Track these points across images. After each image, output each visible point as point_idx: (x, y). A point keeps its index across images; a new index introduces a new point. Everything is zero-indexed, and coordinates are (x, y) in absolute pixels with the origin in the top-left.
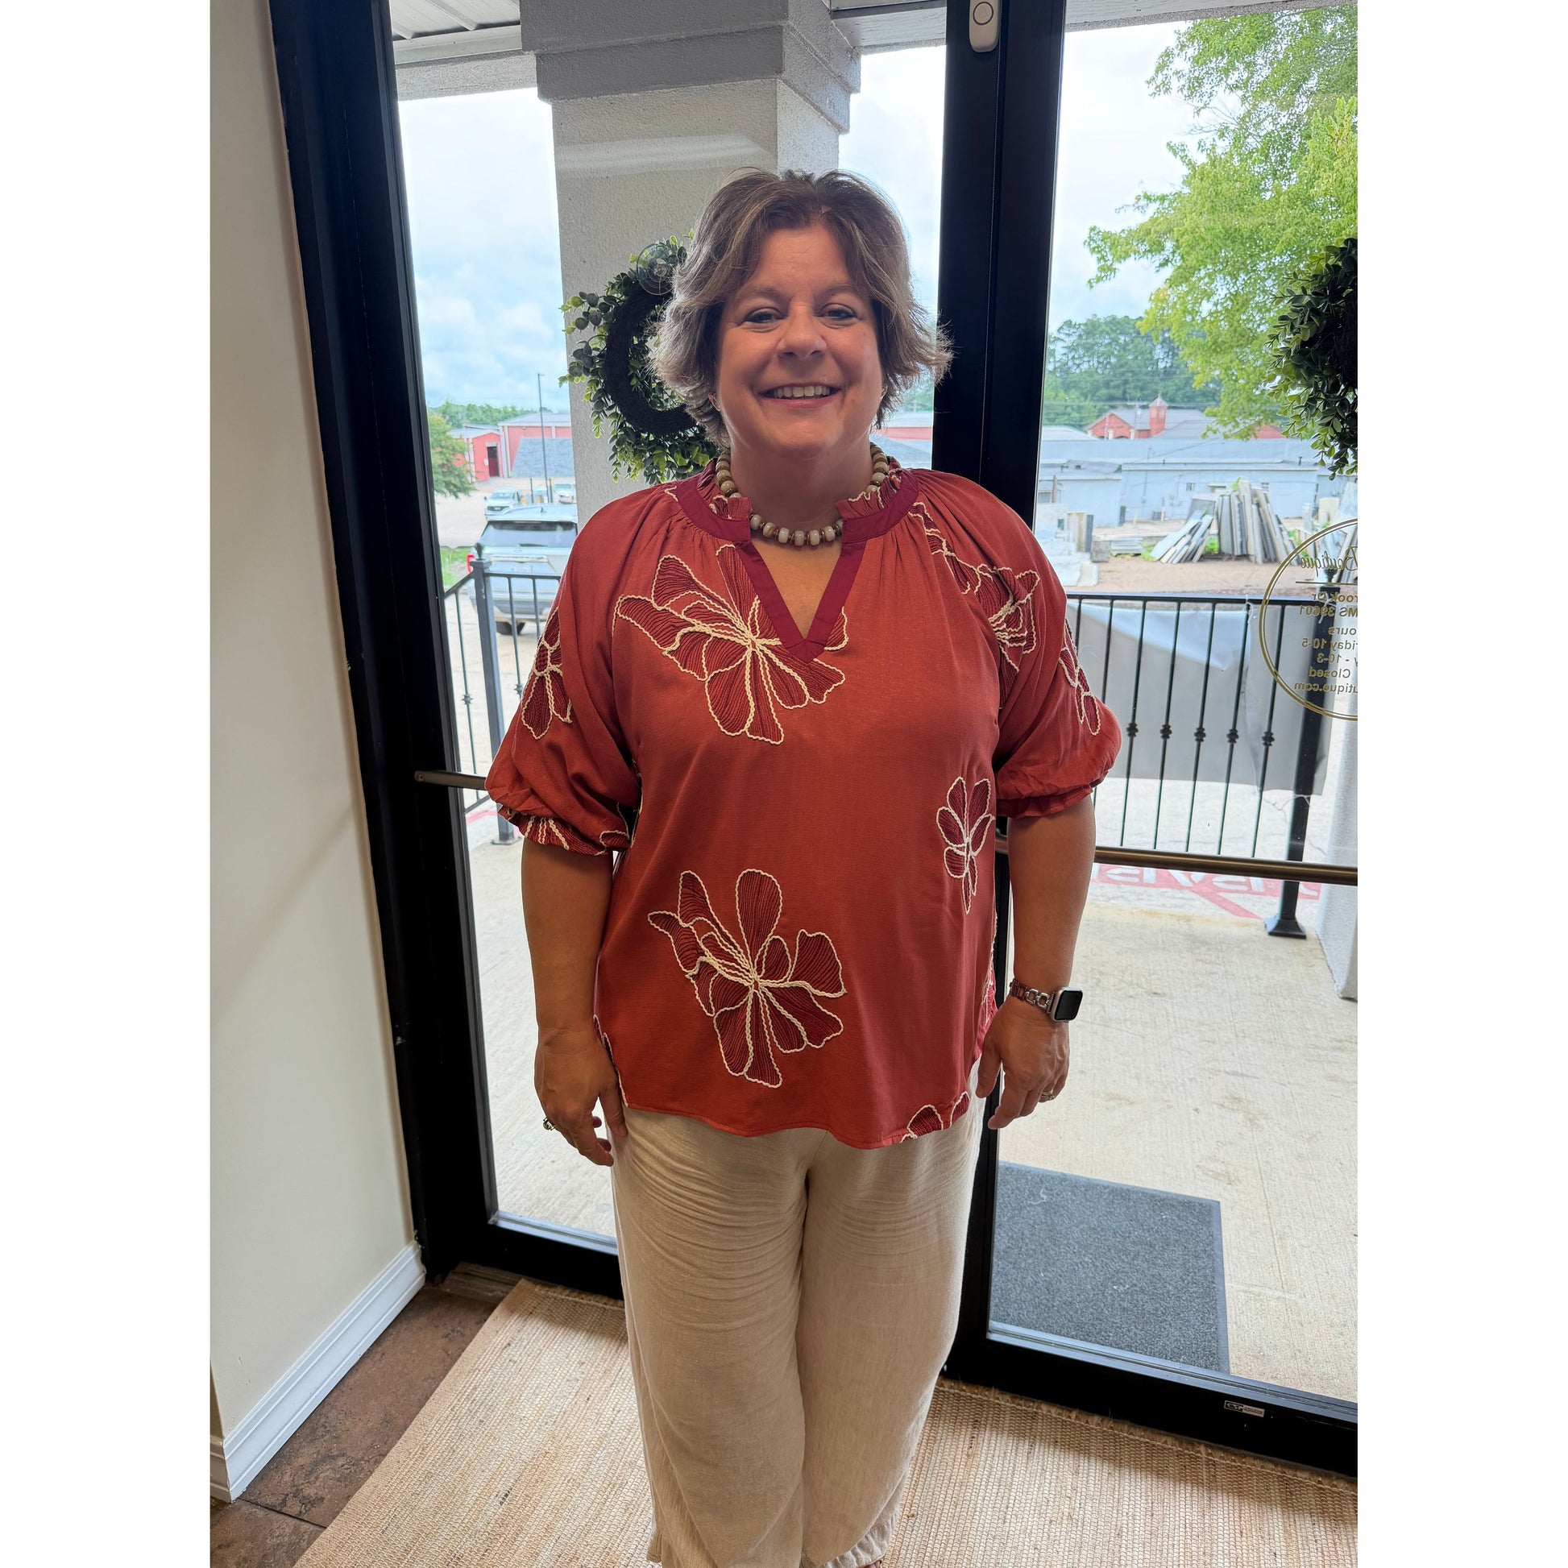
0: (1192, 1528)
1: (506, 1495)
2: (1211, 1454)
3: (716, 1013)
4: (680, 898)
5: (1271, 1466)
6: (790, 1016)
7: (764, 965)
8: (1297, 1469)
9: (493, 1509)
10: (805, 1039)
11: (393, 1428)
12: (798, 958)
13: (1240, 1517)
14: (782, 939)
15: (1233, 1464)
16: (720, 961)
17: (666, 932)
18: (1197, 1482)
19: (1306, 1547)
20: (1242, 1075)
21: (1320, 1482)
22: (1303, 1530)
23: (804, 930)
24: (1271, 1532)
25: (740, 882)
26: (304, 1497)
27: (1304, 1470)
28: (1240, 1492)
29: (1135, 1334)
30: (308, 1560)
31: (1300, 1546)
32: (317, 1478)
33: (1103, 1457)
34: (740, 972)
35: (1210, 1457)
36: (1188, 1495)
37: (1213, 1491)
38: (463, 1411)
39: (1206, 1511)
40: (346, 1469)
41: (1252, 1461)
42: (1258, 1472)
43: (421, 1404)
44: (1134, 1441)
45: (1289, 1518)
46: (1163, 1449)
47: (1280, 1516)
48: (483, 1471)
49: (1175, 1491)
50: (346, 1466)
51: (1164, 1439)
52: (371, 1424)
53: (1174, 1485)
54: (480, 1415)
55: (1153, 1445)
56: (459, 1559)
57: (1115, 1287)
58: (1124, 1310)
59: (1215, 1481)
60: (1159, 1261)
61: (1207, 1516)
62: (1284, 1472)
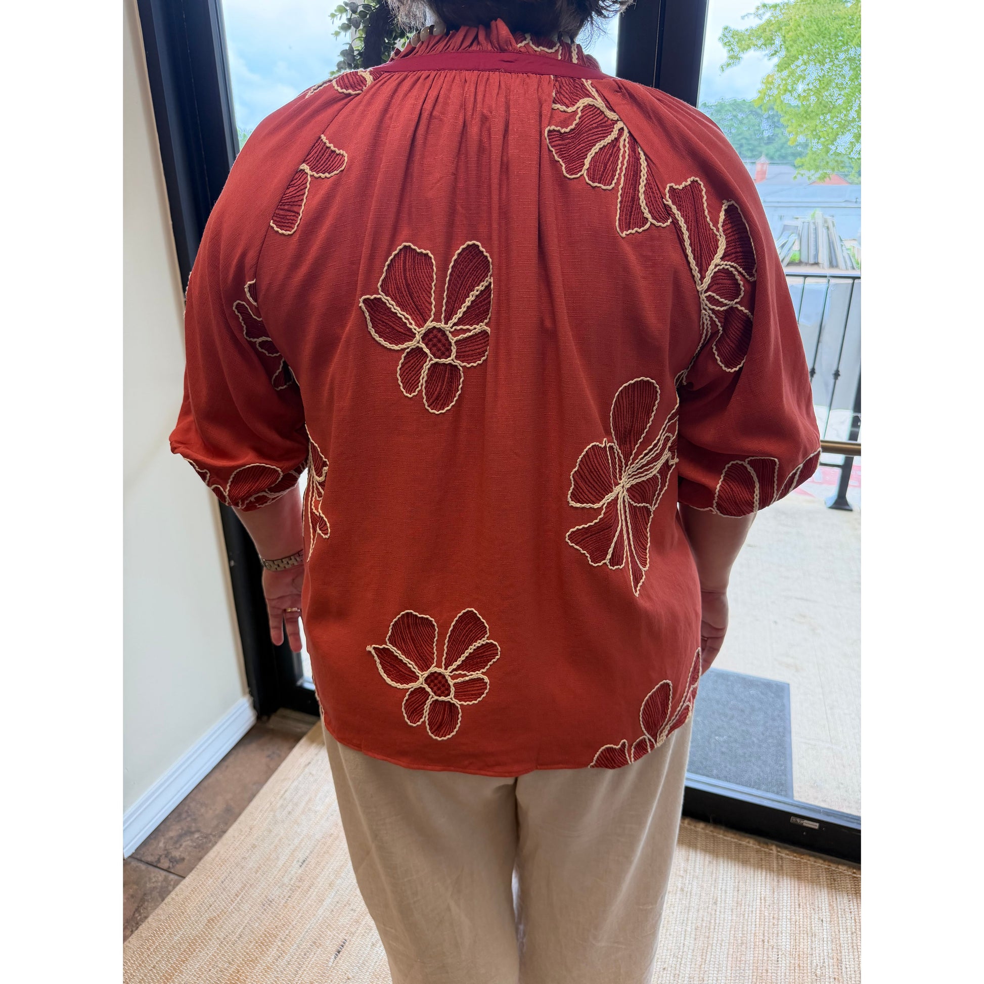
0: (765, 900)
1: (304, 861)
2: (779, 852)
5: (821, 861)
8: (839, 864)
9: (295, 870)
11: (231, 815)
13: (799, 895)
15: (795, 859)
18: (770, 869)
19: (844, 916)
20: (808, 601)
21: (854, 873)
22: (842, 905)
24: (820, 906)
26: (172, 857)
27: (844, 864)
28: (798, 876)
30: (173, 899)
31: (840, 916)
32: (181, 845)
33: (706, 850)
35: (779, 854)
36: (763, 878)
37: (781, 876)
38: (278, 805)
39: (776, 889)
40: (200, 840)
41: (808, 858)
42: (811, 865)
43: (250, 800)
44: (727, 840)
45: (832, 896)
46: (747, 847)
47: (826, 895)
48: (289, 845)
49: (754, 875)
50: (200, 838)
51: (747, 840)
52: (217, 812)
53: (754, 871)
54: (289, 808)
55: (740, 844)
56: (271, 902)
57: (717, 737)
58: (723, 753)
59: (782, 870)
60: (748, 722)
61: (776, 893)
62: (830, 866)
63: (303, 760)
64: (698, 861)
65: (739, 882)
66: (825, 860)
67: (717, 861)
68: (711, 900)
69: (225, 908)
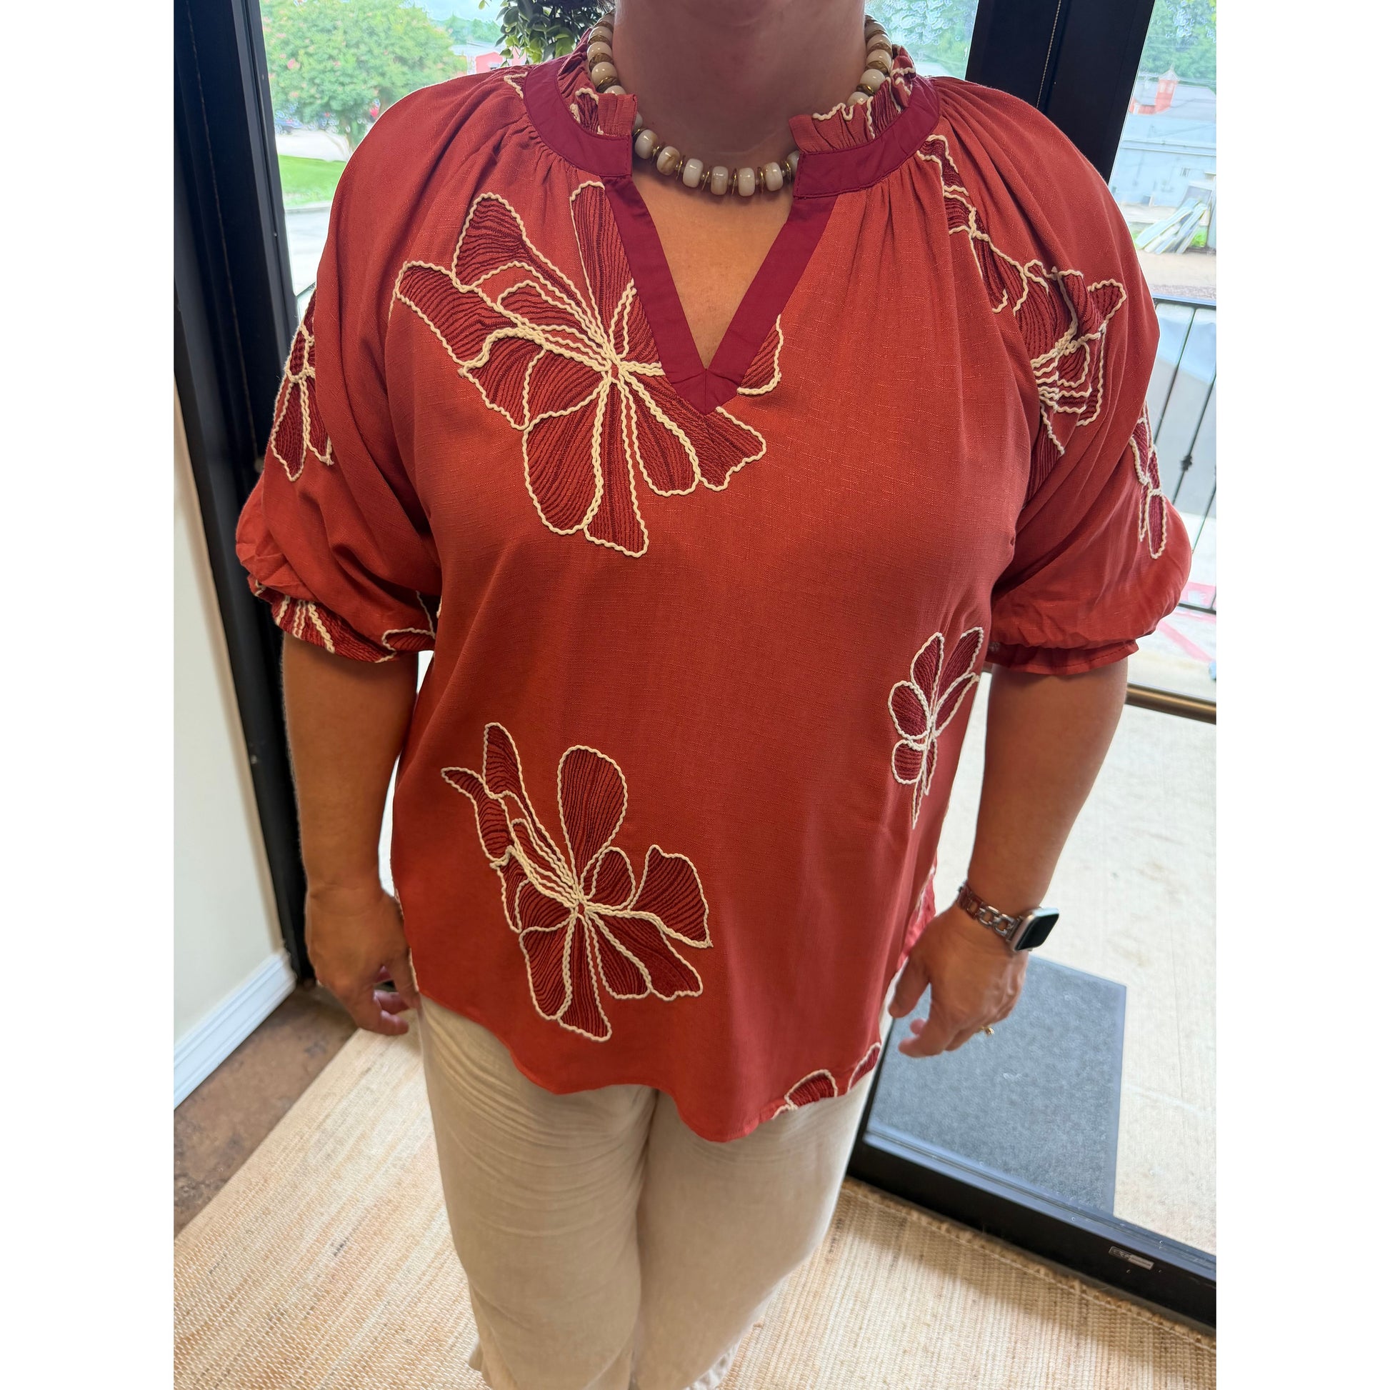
0: (1054, 1379)
2: (1084, 1292)
3: (523, 929)
4: (485, 756)
5: (1148, 1315)
6: (629, 954)
7: (594, 883)
8: (1176, 1322)
9: (326, 1259)
10: (649, 985)
11: (238, 1151)
12: (646, 882)
13: (1108, 1372)
14: (623, 853)
15: (1108, 1306)
16: (532, 864)
17: (468, 795)
18: (1066, 1325)
20: (1167, 839)
21: (1198, 1341)
23: (657, 847)
25: (565, 762)
27: (1183, 1324)
28: (1110, 1341)
29: (1021, 1134)
33: (969, 1281)
34: (559, 886)
35: (1084, 1295)
36: (1055, 1337)
37: (1082, 1337)
38: (313, 1141)
39: (1073, 1359)
40: (186, 1192)
41: (1129, 1306)
42: (1133, 1319)
43: (271, 1127)
44: (1005, 1264)
45: (1160, 1379)
46: (1035, 1278)
47: (1151, 1375)
48: (322, 1214)
49: (1041, 1330)
50: (186, 1189)
51: (1037, 1267)
52: (217, 1143)
53: (1042, 1324)
54: (328, 1148)
55: (1025, 1273)
56: (282, 1314)
57: (1006, 1075)
58: (1012, 1103)
59: (1086, 1324)
60: (1056, 1050)
61: (1072, 1367)
62: (1161, 1324)
63: (360, 1064)
64: (955, 1300)
65: (1016, 1343)
66: (1154, 1314)
67: (985, 1302)
68: (969, 1371)
69: (210, 1320)
